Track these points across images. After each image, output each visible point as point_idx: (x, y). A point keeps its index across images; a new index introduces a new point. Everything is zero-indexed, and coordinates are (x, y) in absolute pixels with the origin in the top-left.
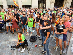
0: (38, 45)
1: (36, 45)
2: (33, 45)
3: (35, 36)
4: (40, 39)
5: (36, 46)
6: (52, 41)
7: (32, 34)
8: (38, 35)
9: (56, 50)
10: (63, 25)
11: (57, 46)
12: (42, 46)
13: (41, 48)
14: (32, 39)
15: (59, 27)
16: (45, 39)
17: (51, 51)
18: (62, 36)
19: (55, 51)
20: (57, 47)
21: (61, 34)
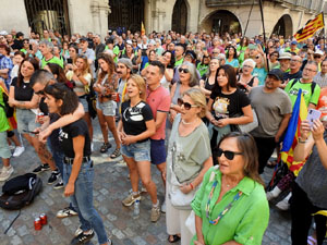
0: (50, 218)
1: (41, 220)
2: (22, 223)
3: (28, 176)
4: (58, 185)
5: (43, 222)
6: (115, 179)
7: (12, 170)
8: (46, 166)
9: (137, 212)
10: (141, 105)
11: (135, 194)
12: (72, 212)
13: (67, 222)
14: (13, 194)
15: (128, 115)
16: (68, 175)
17: (114, 223)
18: (146, 148)
19: (131, 214)
20: (138, 196)
21: (140, 142)
